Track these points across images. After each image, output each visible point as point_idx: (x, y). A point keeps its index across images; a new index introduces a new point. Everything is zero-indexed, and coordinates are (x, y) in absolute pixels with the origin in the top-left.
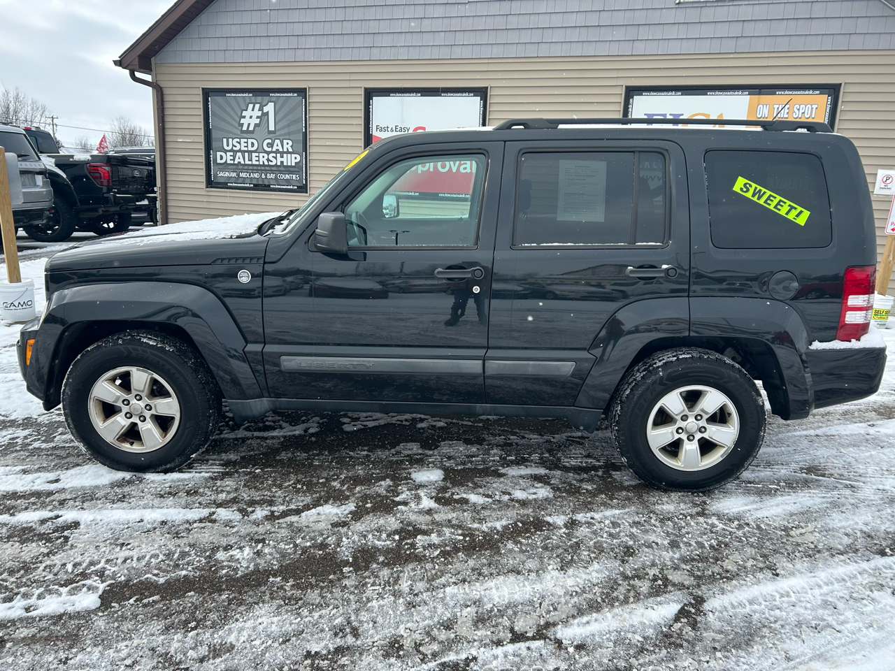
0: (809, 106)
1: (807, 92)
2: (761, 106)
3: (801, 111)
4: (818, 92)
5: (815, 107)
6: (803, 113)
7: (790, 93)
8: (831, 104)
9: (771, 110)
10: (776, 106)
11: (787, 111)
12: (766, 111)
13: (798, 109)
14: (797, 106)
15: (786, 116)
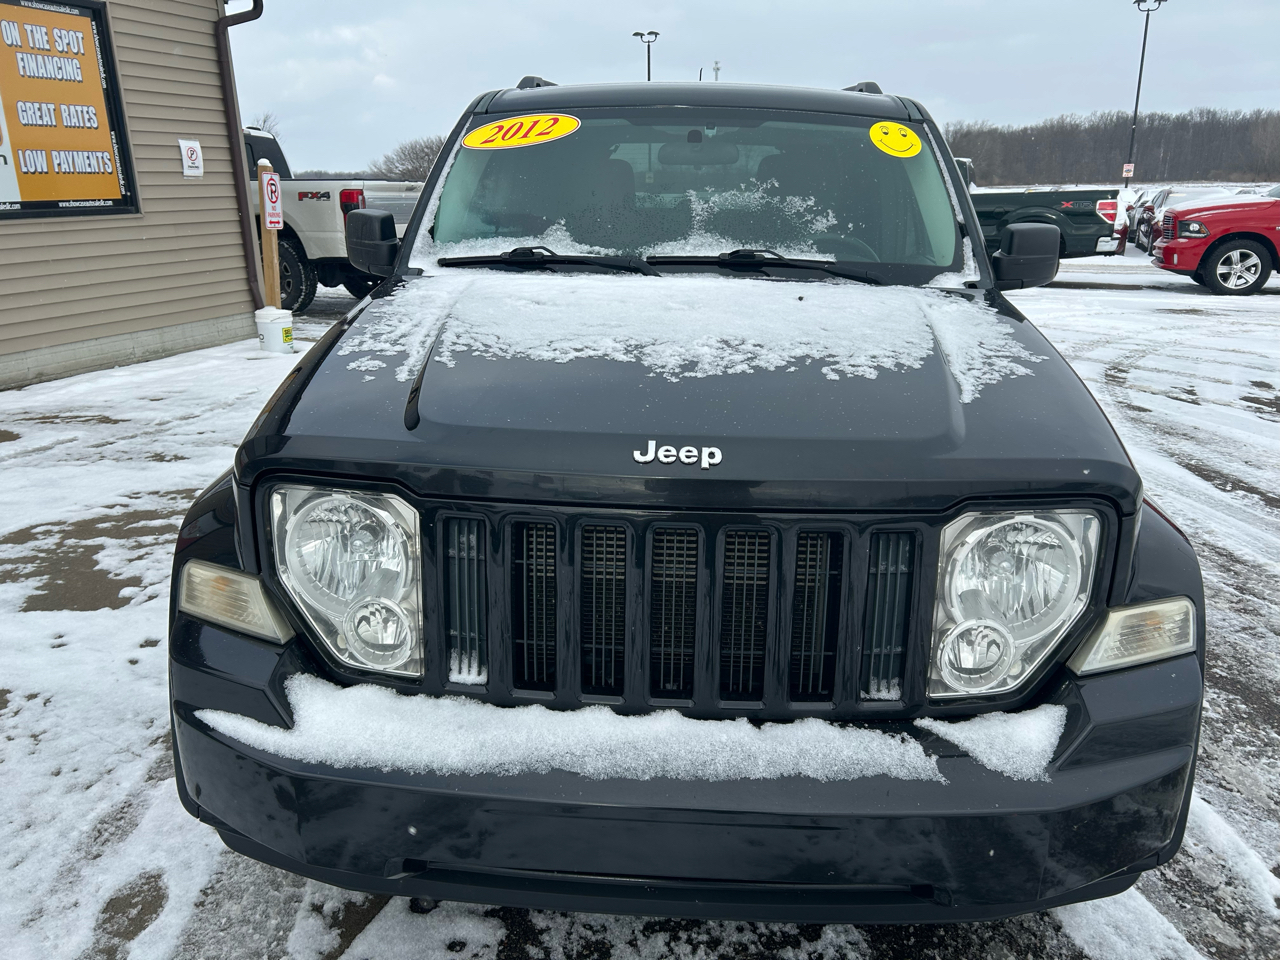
0: (71, 33)
1: (62, 10)
2: (5, 23)
3: (66, 41)
4: (76, 12)
5: (80, 35)
6: (68, 44)
7: (41, 6)
8: (98, 34)
9: (23, 33)
10: (28, 27)
11: (46, 38)
12: (16, 34)
13: (60, 37)
14: (56, 31)
15: (47, 47)
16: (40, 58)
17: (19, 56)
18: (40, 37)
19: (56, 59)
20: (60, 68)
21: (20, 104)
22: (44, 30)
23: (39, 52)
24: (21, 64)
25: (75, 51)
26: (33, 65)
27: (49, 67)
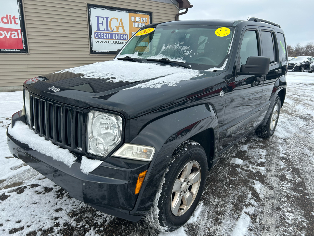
0: (145, 18)
1: (144, 14)
2: (132, 17)
3: (143, 20)
4: (146, 14)
5: (146, 19)
6: (144, 21)
7: (140, 13)
8: (150, 18)
9: (135, 19)
10: (136, 18)
11: (139, 19)
12: (134, 19)
13: (142, 19)
14: (142, 18)
15: (139, 21)
16: (138, 23)
17: (134, 23)
18: (138, 20)
19: (141, 24)
20: (141, 25)
21: (132, 32)
22: (139, 18)
23: (138, 22)
24: (134, 25)
25: (145, 22)
26: (136, 25)
27: (139, 25)
